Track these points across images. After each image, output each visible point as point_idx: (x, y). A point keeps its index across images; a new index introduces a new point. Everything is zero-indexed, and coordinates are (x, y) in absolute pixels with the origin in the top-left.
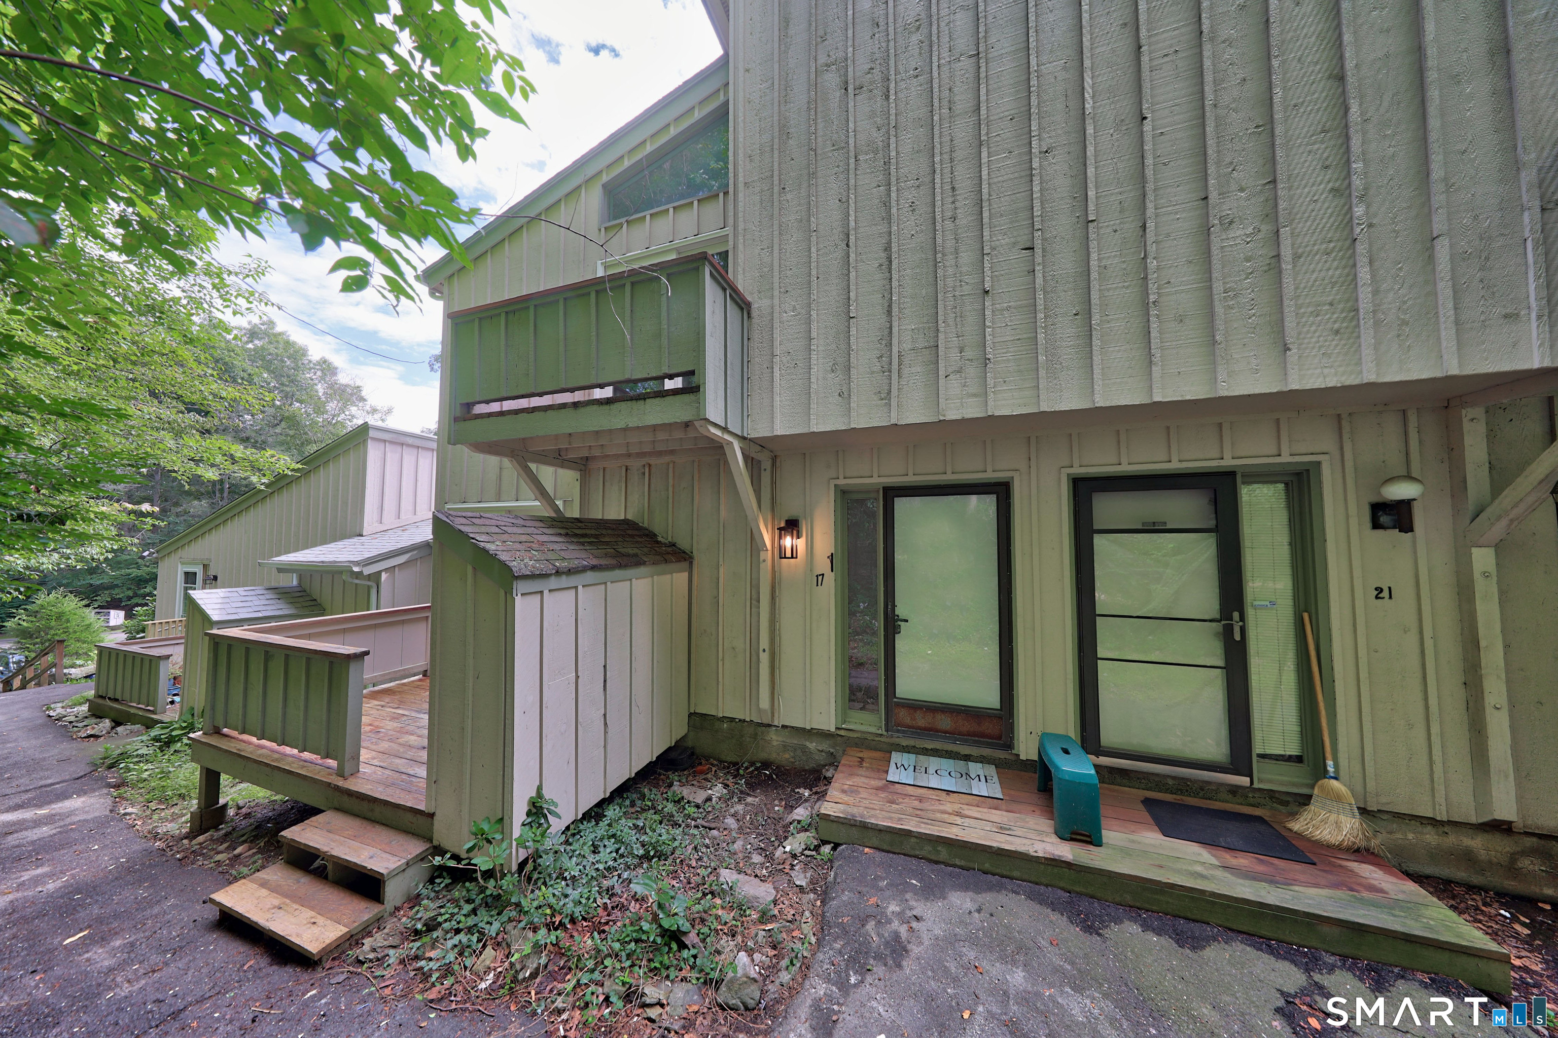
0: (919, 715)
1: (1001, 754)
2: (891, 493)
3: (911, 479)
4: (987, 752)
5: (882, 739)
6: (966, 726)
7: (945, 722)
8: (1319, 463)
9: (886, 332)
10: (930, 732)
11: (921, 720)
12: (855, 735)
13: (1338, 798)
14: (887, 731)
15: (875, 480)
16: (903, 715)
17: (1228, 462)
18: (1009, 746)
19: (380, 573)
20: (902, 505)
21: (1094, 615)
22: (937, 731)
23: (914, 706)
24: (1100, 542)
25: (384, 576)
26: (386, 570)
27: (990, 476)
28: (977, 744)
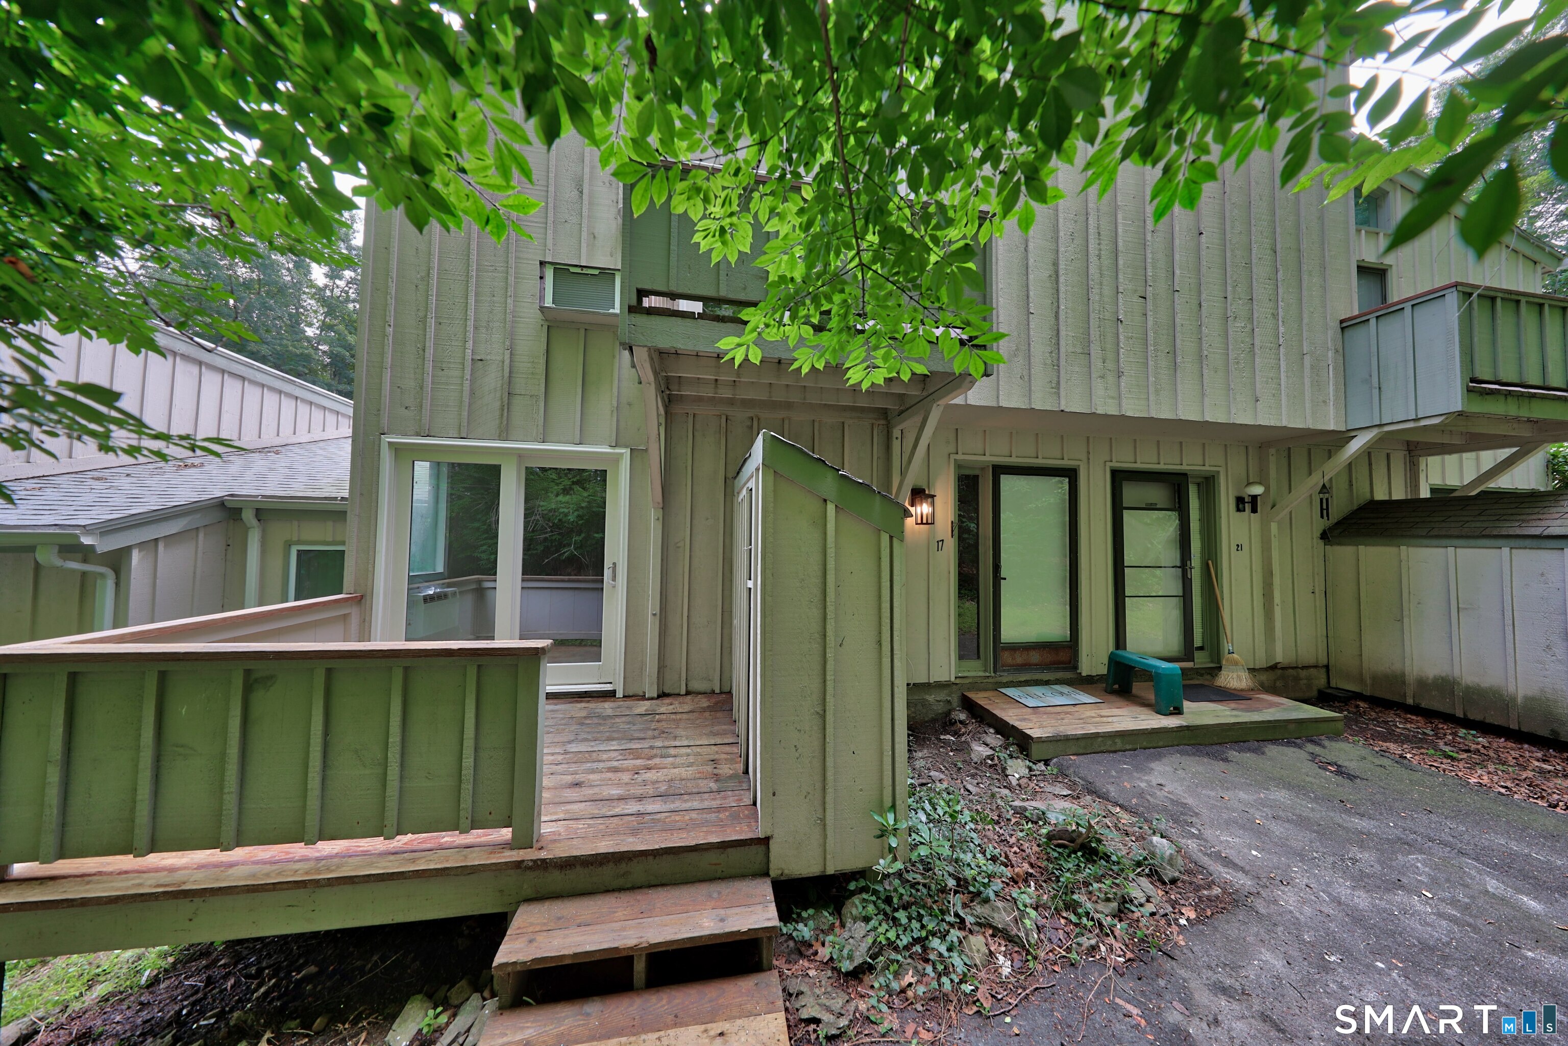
0: (1018, 654)
1: (1068, 675)
2: (999, 470)
3: (1014, 460)
4: (1060, 675)
5: (990, 680)
6: (1049, 657)
7: (1035, 657)
8: (1218, 472)
9: (1055, 333)
10: (1025, 667)
11: (1019, 659)
12: (967, 681)
13: (1236, 663)
14: (995, 672)
15: (987, 458)
16: (1006, 657)
17: (1185, 468)
18: (1076, 668)
19: (127, 550)
20: (1008, 483)
21: (1123, 567)
22: (1030, 665)
23: (1014, 648)
24: (1126, 514)
25: (136, 555)
26: (141, 545)
27: (1066, 463)
28: (1057, 669)
